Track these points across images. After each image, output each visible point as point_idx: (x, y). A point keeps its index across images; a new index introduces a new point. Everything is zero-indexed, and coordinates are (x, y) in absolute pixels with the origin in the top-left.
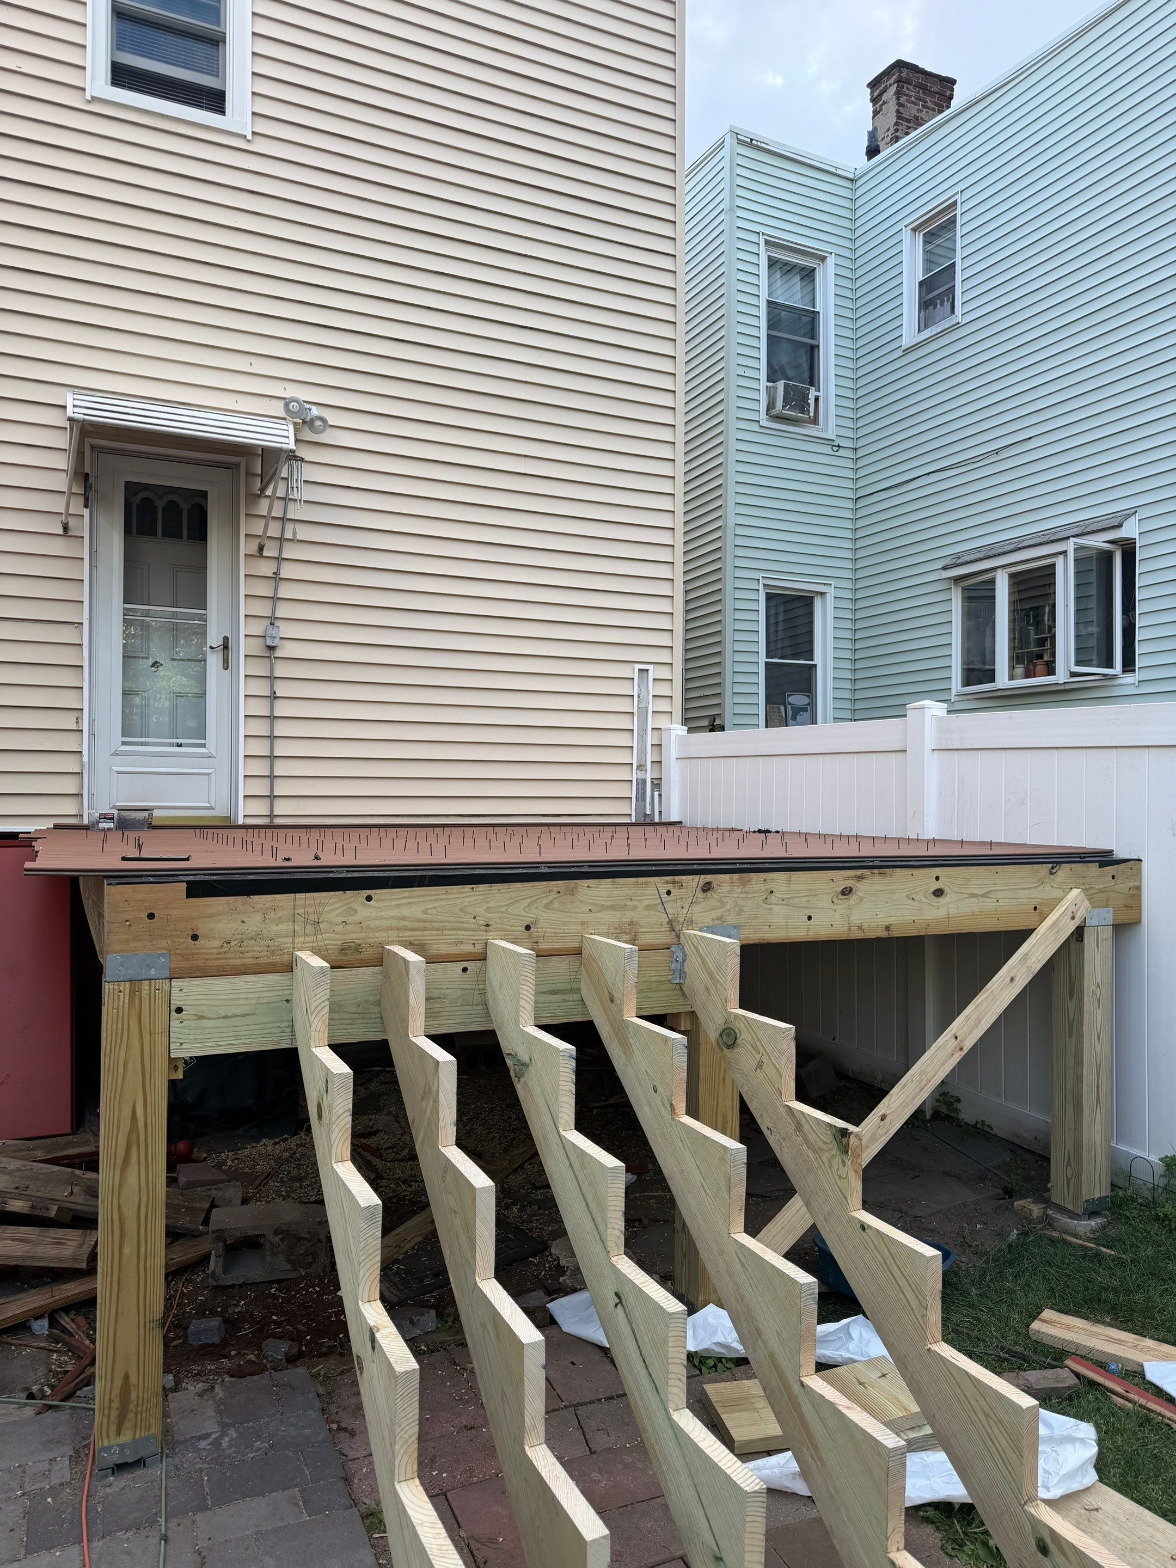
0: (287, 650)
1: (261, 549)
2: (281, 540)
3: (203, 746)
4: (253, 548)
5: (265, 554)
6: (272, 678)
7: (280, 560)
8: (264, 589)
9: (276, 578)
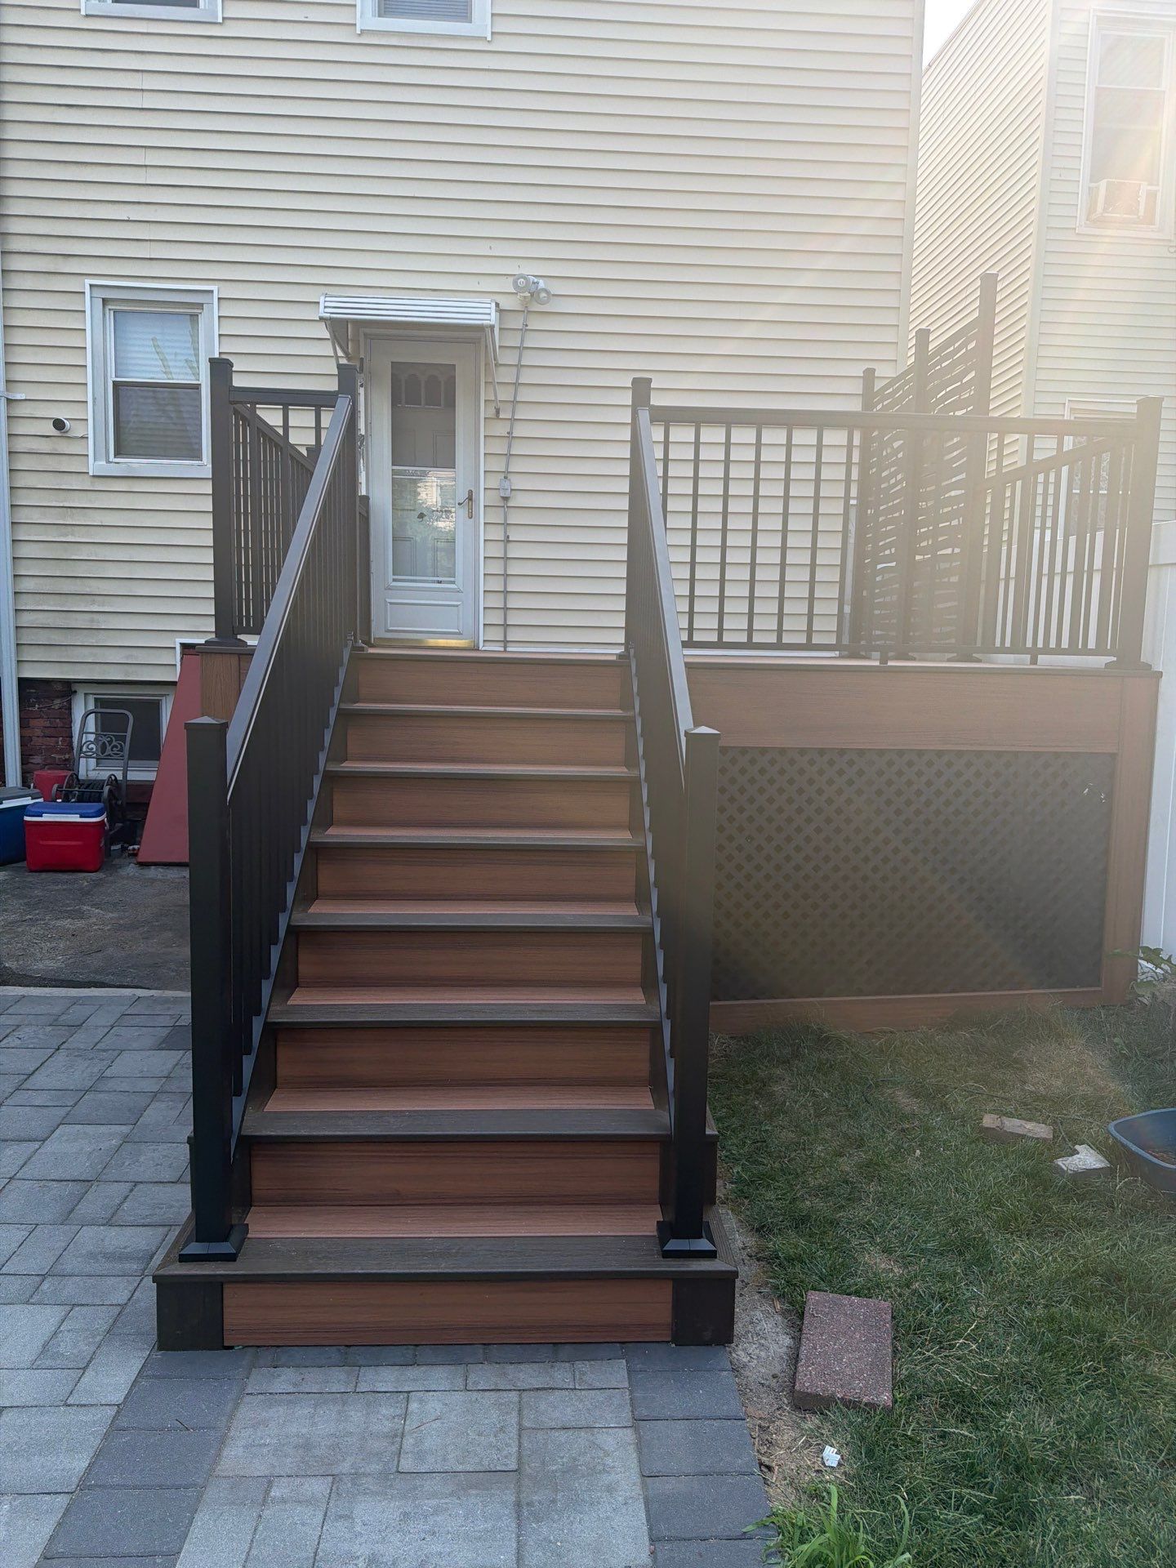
0: (520, 500)
1: (498, 412)
2: (515, 402)
3: (453, 582)
4: (491, 412)
5: (501, 417)
6: (506, 525)
7: (513, 420)
8: (499, 448)
9: (510, 437)
